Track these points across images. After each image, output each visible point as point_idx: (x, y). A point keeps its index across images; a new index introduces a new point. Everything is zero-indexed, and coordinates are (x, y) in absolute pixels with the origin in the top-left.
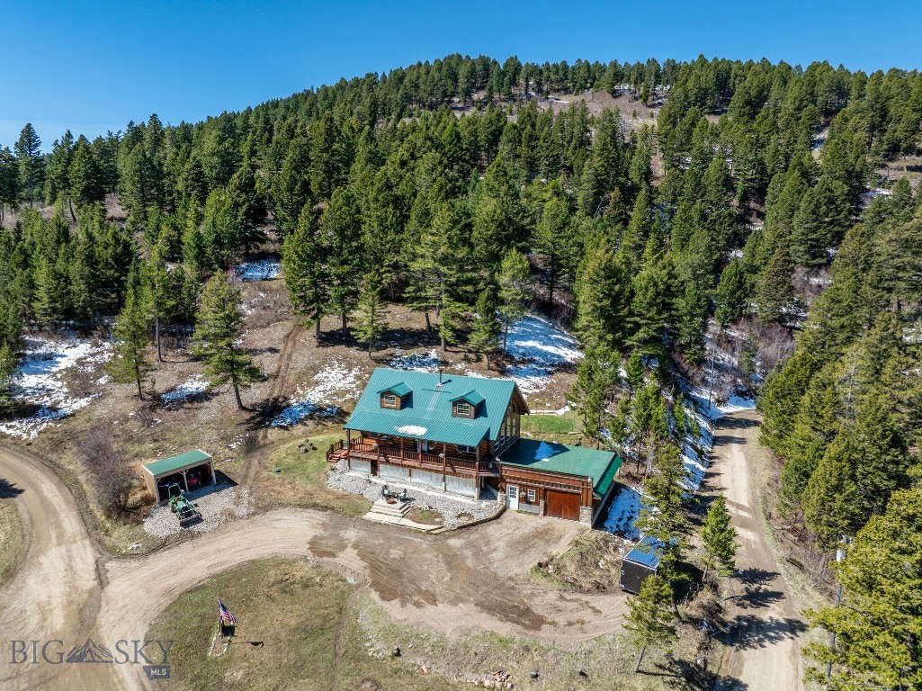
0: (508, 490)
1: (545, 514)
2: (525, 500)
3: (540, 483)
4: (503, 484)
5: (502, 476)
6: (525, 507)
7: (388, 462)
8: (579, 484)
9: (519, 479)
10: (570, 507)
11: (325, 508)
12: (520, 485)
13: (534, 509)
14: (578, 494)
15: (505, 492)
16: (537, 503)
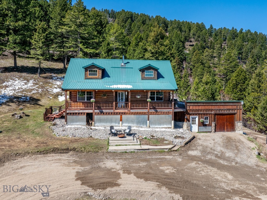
0: (191, 120)
1: (215, 131)
2: (202, 124)
3: (212, 110)
4: (188, 116)
5: (187, 110)
6: (203, 129)
7: (102, 113)
8: (235, 107)
9: (198, 110)
10: (230, 123)
11: (67, 150)
12: (199, 114)
13: (208, 129)
14: (235, 114)
15: (189, 121)
16: (210, 125)
